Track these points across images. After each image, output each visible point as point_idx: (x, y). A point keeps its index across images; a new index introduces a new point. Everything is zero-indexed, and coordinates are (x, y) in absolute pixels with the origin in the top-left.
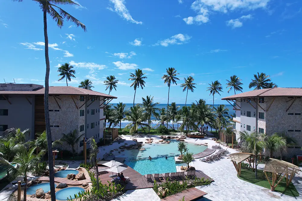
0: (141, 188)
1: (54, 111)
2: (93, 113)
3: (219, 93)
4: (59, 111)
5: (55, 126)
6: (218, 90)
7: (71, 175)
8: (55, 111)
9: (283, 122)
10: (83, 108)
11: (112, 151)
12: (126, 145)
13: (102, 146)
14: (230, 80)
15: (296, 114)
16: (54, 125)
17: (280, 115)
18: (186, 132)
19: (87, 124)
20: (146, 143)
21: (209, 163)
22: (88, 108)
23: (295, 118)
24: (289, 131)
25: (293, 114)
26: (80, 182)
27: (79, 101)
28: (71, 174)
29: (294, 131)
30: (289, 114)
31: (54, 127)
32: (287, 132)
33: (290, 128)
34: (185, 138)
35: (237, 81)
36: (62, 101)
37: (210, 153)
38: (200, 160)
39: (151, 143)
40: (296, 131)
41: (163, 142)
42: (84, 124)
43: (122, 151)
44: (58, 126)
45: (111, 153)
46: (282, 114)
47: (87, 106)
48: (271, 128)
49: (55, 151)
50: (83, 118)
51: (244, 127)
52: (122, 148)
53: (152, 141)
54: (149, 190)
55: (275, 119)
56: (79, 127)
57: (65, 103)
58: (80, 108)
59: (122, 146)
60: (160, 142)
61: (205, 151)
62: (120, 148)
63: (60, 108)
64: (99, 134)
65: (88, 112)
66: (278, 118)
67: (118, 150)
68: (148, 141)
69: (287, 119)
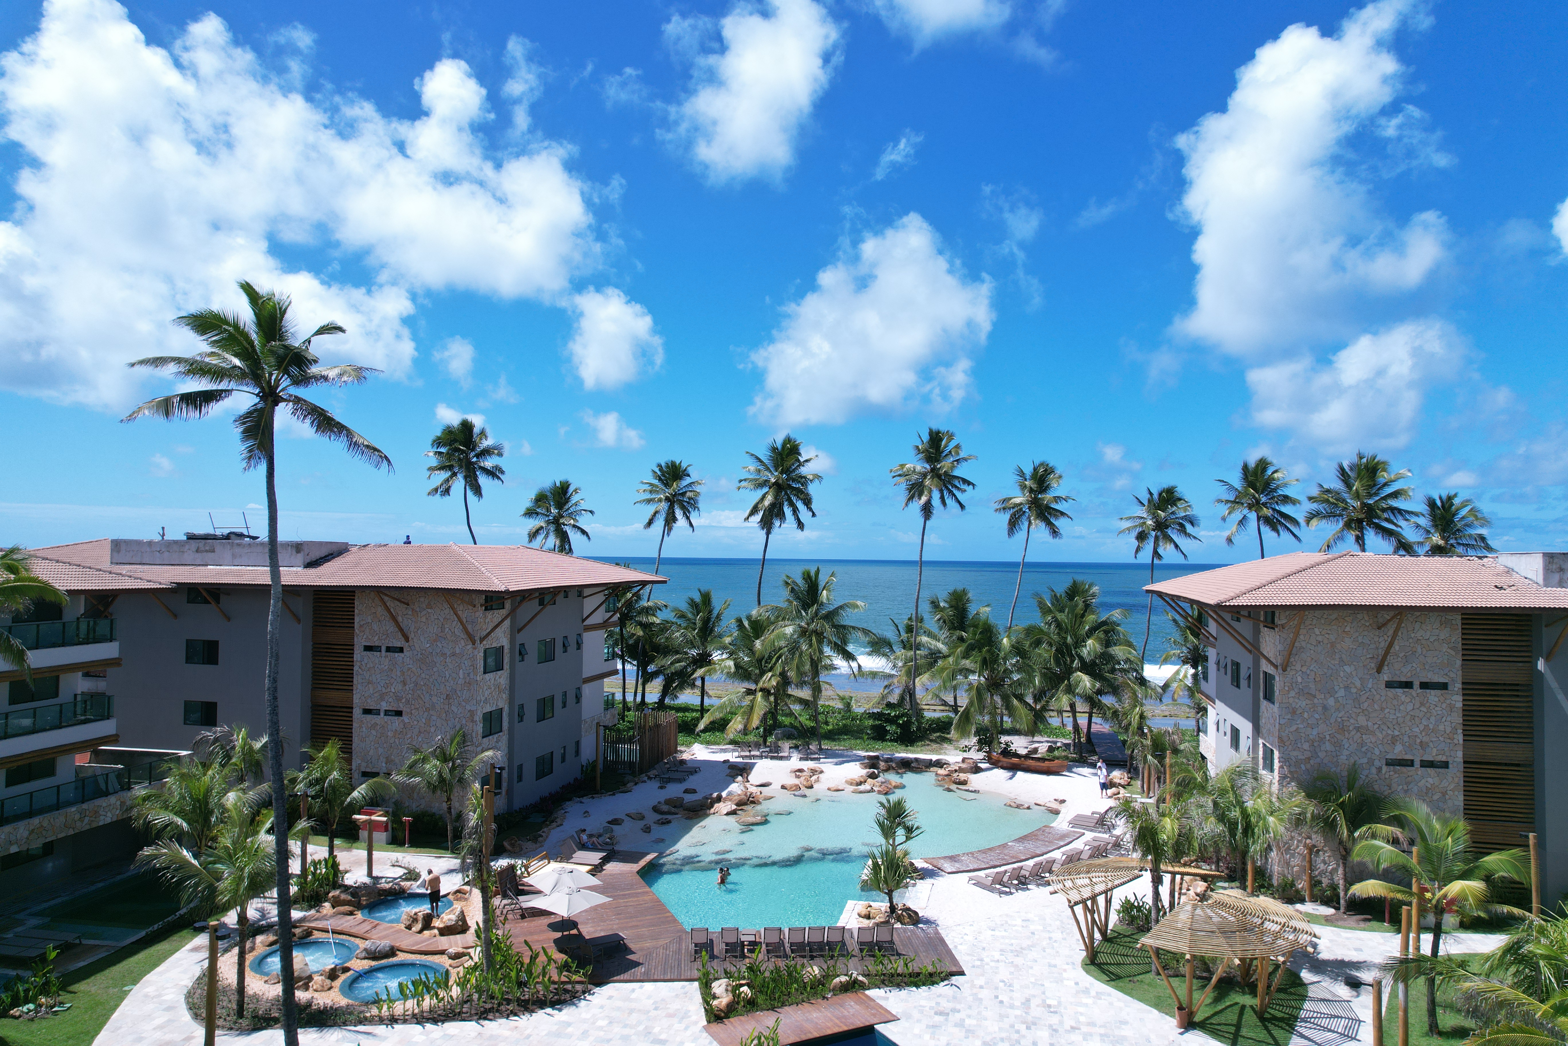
1: (383, 649)
2: (547, 654)
3: (1177, 546)
4: (401, 650)
5: (387, 713)
7: (416, 914)
8: (389, 649)
9: (1362, 721)
10: (501, 638)
11: (615, 822)
12: (689, 798)
13: (584, 799)
14: (1236, 480)
15: (1424, 686)
16: (384, 706)
17: (1347, 688)
18: (986, 739)
19: (518, 702)
20: (783, 787)
22: (520, 638)
23: (1422, 704)
24: (1390, 763)
25: (1408, 685)
27: (480, 612)
29: (1417, 764)
30: (1389, 685)
31: (382, 714)
32: (1379, 769)
33: (1399, 748)
35: (1273, 486)
36: (413, 610)
38: (971, 879)
40: (1427, 764)
41: (862, 788)
42: (502, 703)
43: (663, 823)
44: (399, 713)
45: (607, 830)
46: (1358, 684)
47: (516, 630)
48: (1306, 746)
49: (374, 818)
50: (502, 678)
51: (1225, 734)
52: (665, 808)
53: (817, 781)
54: (683, 987)
55: (1325, 708)
56: (479, 717)
57: (424, 619)
58: (482, 640)
59: (668, 802)
60: (851, 784)
62: (656, 809)
63: (407, 639)
64: (578, 743)
65: (520, 653)
66: (1337, 700)
67: (642, 818)
68: (796, 781)
69: (1382, 709)
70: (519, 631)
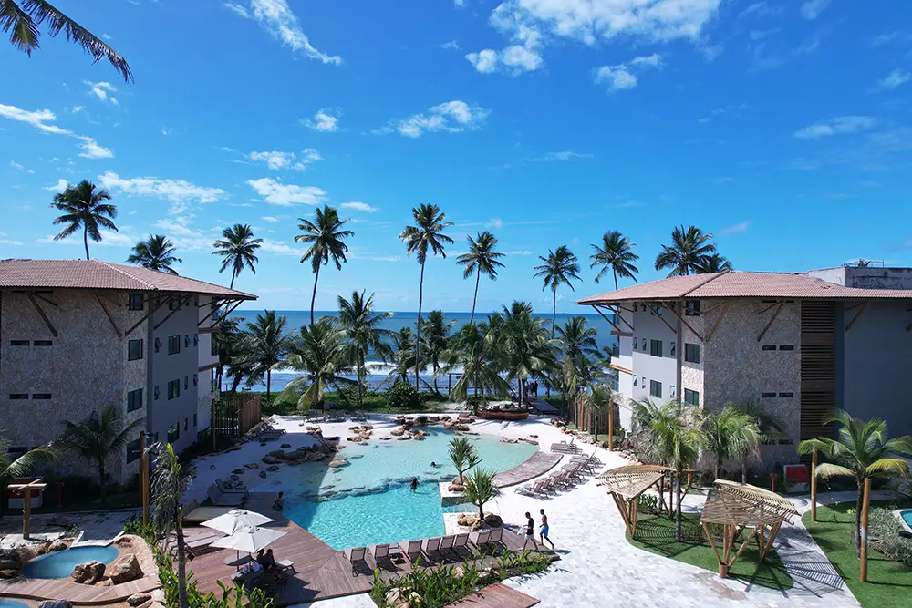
0: (331, 594)
1: (32, 343)
2: (174, 348)
3: (569, 283)
4: (50, 343)
5: (35, 396)
6: (566, 276)
7: (88, 567)
8: (37, 343)
9: (750, 370)
10: (141, 333)
11: (238, 471)
12: (287, 451)
13: (206, 457)
14: (602, 245)
15: (782, 348)
16: (33, 390)
17: (742, 351)
18: (474, 402)
19: (155, 384)
20: (349, 439)
21: (542, 498)
22: (156, 334)
23: (781, 359)
24: (764, 396)
25: (774, 348)
26: (122, 590)
27: (125, 311)
28: (89, 563)
29: (778, 395)
30: (764, 348)
31: (30, 398)
32: (758, 400)
33: (769, 386)
34: (472, 421)
35: (622, 248)
36: (61, 310)
37: (546, 468)
38: (516, 490)
39: (367, 441)
40: (783, 395)
41: (403, 436)
42: (143, 385)
43: (274, 470)
44: (48, 396)
45: (235, 479)
46: (748, 348)
47: (152, 328)
48: (719, 388)
49: (30, 485)
50: (141, 364)
51: (644, 387)
52: (272, 459)
53: (371, 433)
54: (358, 599)
55: (729, 363)
56: (125, 396)
57: (72, 317)
58: (127, 333)
59: (272, 454)
60: (396, 434)
61: (529, 461)
62: (265, 460)
63: (56, 335)
64: (195, 416)
65: (156, 346)
66: (736, 359)
67: (257, 467)
68: (357, 435)
69: (760, 363)
70: (155, 328)
